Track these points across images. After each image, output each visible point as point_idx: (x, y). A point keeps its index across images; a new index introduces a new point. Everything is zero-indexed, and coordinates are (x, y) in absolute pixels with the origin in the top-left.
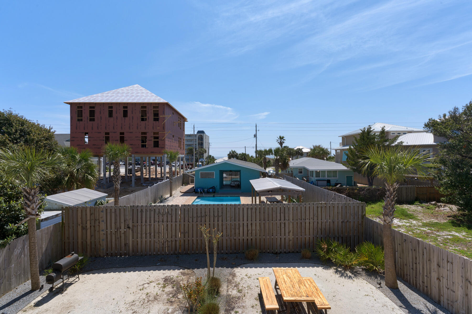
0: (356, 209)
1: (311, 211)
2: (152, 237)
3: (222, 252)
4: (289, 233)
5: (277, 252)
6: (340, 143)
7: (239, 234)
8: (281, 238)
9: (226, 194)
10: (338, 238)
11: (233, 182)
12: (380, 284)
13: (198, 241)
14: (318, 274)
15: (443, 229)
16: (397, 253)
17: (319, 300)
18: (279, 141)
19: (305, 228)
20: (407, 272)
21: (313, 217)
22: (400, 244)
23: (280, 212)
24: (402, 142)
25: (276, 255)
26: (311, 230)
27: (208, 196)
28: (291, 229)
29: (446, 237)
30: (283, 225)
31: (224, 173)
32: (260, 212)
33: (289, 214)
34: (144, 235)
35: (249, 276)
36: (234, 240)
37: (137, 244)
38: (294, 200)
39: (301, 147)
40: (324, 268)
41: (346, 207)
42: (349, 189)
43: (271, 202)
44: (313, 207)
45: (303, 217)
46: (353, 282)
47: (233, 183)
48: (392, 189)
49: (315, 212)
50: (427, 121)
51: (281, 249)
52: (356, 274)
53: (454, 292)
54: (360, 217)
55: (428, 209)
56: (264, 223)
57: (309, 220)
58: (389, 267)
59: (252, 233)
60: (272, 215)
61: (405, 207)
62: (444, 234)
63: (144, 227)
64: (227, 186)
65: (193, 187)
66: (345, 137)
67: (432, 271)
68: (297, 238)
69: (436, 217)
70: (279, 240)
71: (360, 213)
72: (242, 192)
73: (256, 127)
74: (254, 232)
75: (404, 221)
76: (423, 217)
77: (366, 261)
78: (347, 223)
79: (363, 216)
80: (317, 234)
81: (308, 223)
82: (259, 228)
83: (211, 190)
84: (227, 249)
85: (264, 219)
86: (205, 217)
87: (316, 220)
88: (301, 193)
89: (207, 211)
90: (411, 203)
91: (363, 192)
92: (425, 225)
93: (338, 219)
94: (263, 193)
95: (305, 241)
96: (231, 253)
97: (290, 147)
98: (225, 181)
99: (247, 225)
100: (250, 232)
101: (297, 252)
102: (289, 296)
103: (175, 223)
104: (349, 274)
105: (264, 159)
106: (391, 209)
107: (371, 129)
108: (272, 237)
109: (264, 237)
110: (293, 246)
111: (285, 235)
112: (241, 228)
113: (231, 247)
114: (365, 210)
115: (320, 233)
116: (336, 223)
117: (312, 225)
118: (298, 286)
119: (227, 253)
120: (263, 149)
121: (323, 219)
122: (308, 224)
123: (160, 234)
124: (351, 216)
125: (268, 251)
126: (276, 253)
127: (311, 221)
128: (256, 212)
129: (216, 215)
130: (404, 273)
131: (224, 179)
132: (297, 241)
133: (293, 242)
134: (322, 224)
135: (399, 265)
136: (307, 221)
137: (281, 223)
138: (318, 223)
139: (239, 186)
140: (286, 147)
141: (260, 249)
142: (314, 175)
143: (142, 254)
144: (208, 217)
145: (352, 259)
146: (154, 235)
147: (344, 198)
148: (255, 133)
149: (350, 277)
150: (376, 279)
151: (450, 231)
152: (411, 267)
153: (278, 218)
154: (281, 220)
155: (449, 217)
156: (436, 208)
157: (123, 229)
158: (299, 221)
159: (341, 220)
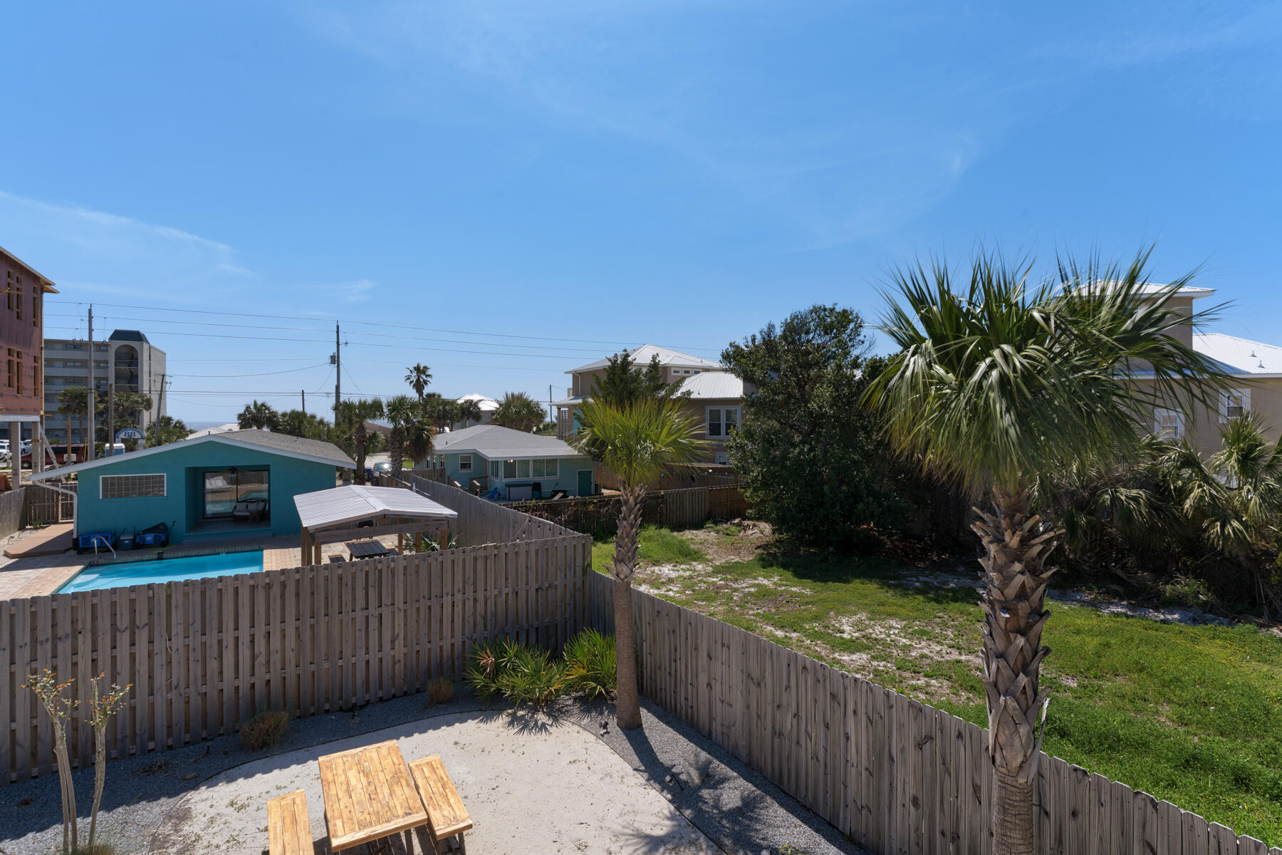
0: (570, 552)
1: (459, 569)
3: (151, 745)
4: (393, 642)
5: (355, 705)
6: (569, 389)
7: (221, 672)
8: (368, 662)
9: (213, 546)
10: (528, 631)
11: (245, 504)
12: (605, 726)
14: (462, 741)
15: (745, 575)
16: (644, 644)
17: (445, 813)
18: (414, 379)
19: (441, 621)
20: (661, 684)
21: (464, 587)
23: (367, 584)
24: (689, 393)
25: (352, 713)
26: (458, 622)
27: (136, 558)
28: (400, 629)
29: (747, 590)
30: (374, 623)
31: (207, 475)
32: (297, 595)
33: (393, 587)
35: (240, 803)
36: (199, 698)
38: (434, 544)
39: (475, 398)
40: (481, 721)
41: (547, 549)
42: (576, 504)
43: (362, 557)
44: (464, 560)
45: (435, 591)
46: (548, 738)
47: (242, 506)
49: (469, 573)
50: (725, 346)
51: (368, 691)
52: (557, 714)
53: (731, 706)
54: (579, 571)
55: (727, 534)
56: (312, 627)
57: (453, 595)
58: (625, 681)
59: (268, 662)
60: (340, 597)
61: (688, 534)
62: (744, 585)
64: (217, 517)
65: (71, 532)
66: (580, 374)
67: (700, 670)
68: (418, 652)
69: (737, 550)
70: (361, 667)
71: (579, 562)
72: (274, 535)
73: (338, 332)
74: (276, 659)
75: (683, 566)
76: (717, 552)
77: (584, 678)
78: (549, 589)
79: (587, 568)
80: (475, 632)
81: (450, 604)
82: (293, 645)
83: (149, 538)
84: (169, 735)
85: (313, 612)
86: (75, 638)
87: (472, 593)
88: (445, 522)
89: (85, 615)
90: (698, 526)
91: (606, 509)
92: (717, 571)
93: (527, 584)
94: (329, 532)
95: (441, 656)
96: (186, 743)
97: (446, 395)
98: (213, 502)
99: (252, 641)
100: (261, 659)
101: (418, 691)
102: (352, 830)
104: (542, 718)
105: (358, 429)
106: (630, 545)
107: (630, 359)
108: (340, 662)
109: (313, 668)
110: (405, 675)
111: (380, 651)
112: (229, 656)
113: (187, 725)
114: (590, 552)
115: (480, 626)
116: (522, 594)
117: (458, 609)
118: (386, 791)
119: (170, 747)
120: (356, 400)
121: (489, 589)
122: (450, 609)
124: (559, 573)
125: (327, 706)
126: (353, 709)
127: (458, 597)
128: (283, 596)
129: (123, 623)
130: (656, 686)
131: (209, 497)
132: (418, 659)
133: (405, 666)
134: (486, 603)
135: (649, 670)
136: (447, 600)
137: (367, 617)
138: (475, 600)
139: (263, 517)
140: (434, 395)
141: (299, 707)
142: (501, 473)
144: (89, 636)
145: (550, 681)
147: (548, 528)
148: (335, 350)
149: (544, 727)
150: (600, 717)
151: (755, 578)
152: (668, 670)
153: (360, 603)
154: (367, 609)
155: (758, 548)
156: (740, 532)
158: (423, 605)
159: (534, 586)
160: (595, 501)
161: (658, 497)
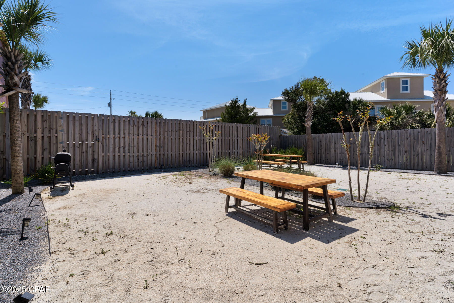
0: (276, 131)
1: (254, 130)
2: (127, 152)
4: (240, 148)
6: (201, 117)
7: (207, 148)
8: (235, 152)
13: (173, 155)
28: (241, 144)
33: (240, 132)
34: (117, 149)
36: (202, 154)
37: (109, 160)
41: (271, 129)
56: (225, 139)
58: (310, 152)
63: (117, 140)
66: (206, 111)
67: (331, 148)
68: (245, 152)
71: (278, 134)
73: (111, 94)
78: (272, 141)
84: (197, 163)
86: (179, 132)
89: (181, 126)
103: (150, 136)
107: (238, 100)
108: (230, 151)
111: (237, 150)
123: (135, 148)
129: (188, 130)
137: (235, 139)
143: (114, 170)
146: (129, 150)
157: (91, 141)
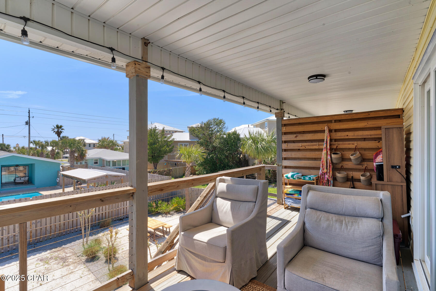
6: (128, 136)
11: (19, 178)
18: (56, 130)
22: (190, 194)
39: (83, 138)
40: (155, 217)
48: (189, 166)
51: (124, 215)
58: (188, 205)
64: (7, 183)
73: (29, 112)
107: (157, 129)
108: (118, 208)
109: (112, 210)
126: (121, 219)
139: (30, 182)
140: (65, 137)
142: (111, 165)
148: (28, 119)
160: (153, 171)
161: (170, 170)
